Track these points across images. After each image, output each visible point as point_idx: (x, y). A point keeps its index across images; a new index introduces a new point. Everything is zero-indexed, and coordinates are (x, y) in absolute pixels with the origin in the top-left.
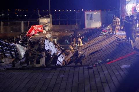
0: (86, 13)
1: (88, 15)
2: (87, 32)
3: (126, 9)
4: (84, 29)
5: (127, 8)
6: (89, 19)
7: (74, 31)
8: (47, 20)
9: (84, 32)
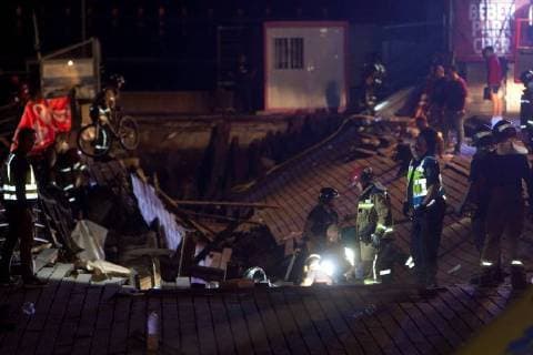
0: (273, 33)
1: (280, 42)
2: (279, 133)
3: (478, 19)
4: (259, 113)
5: (482, 18)
6: (286, 67)
7: (213, 125)
8: (79, 70)
9: (261, 131)
